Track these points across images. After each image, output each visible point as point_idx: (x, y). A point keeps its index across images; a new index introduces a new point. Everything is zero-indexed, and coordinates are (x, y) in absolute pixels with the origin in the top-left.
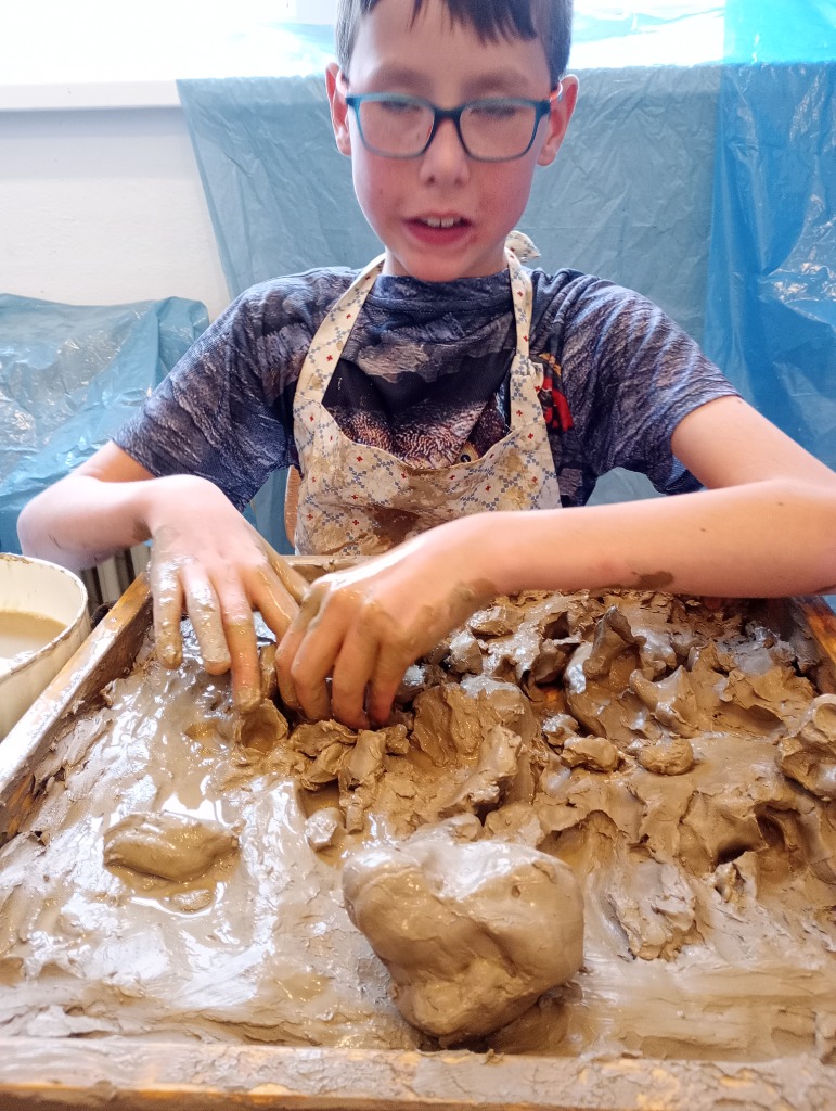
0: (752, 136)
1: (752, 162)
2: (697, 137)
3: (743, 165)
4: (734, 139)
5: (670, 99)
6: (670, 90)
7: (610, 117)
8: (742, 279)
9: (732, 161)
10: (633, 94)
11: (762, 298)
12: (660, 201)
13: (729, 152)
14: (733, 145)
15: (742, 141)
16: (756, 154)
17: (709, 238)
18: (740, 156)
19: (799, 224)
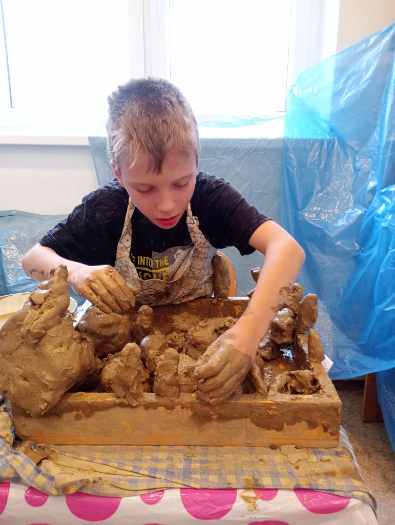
0: (294, 163)
1: (294, 171)
2: (276, 162)
3: (292, 172)
4: (289, 163)
5: (265, 149)
6: (266, 146)
7: (245, 154)
8: (293, 211)
9: (288, 171)
10: (253, 147)
11: (300, 218)
12: (264, 183)
13: (286, 168)
14: (288, 166)
15: (291, 164)
16: (296, 169)
17: (281, 197)
18: (291, 170)
19: (312, 193)
